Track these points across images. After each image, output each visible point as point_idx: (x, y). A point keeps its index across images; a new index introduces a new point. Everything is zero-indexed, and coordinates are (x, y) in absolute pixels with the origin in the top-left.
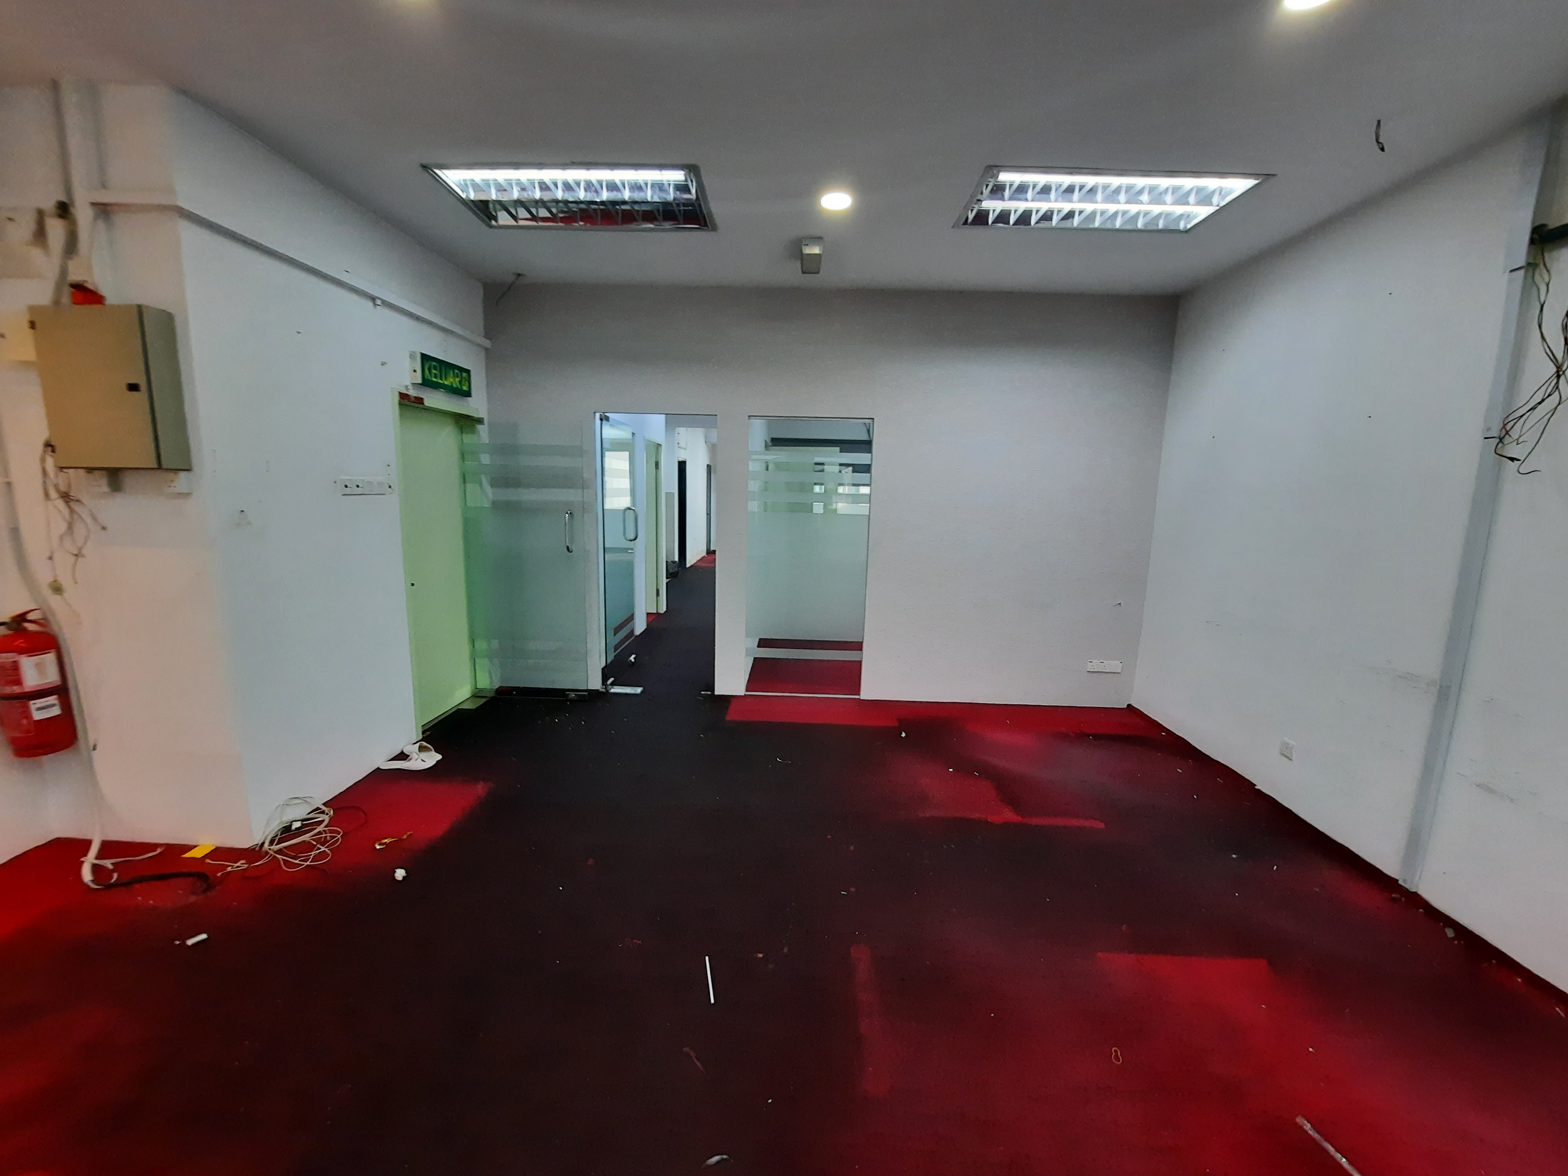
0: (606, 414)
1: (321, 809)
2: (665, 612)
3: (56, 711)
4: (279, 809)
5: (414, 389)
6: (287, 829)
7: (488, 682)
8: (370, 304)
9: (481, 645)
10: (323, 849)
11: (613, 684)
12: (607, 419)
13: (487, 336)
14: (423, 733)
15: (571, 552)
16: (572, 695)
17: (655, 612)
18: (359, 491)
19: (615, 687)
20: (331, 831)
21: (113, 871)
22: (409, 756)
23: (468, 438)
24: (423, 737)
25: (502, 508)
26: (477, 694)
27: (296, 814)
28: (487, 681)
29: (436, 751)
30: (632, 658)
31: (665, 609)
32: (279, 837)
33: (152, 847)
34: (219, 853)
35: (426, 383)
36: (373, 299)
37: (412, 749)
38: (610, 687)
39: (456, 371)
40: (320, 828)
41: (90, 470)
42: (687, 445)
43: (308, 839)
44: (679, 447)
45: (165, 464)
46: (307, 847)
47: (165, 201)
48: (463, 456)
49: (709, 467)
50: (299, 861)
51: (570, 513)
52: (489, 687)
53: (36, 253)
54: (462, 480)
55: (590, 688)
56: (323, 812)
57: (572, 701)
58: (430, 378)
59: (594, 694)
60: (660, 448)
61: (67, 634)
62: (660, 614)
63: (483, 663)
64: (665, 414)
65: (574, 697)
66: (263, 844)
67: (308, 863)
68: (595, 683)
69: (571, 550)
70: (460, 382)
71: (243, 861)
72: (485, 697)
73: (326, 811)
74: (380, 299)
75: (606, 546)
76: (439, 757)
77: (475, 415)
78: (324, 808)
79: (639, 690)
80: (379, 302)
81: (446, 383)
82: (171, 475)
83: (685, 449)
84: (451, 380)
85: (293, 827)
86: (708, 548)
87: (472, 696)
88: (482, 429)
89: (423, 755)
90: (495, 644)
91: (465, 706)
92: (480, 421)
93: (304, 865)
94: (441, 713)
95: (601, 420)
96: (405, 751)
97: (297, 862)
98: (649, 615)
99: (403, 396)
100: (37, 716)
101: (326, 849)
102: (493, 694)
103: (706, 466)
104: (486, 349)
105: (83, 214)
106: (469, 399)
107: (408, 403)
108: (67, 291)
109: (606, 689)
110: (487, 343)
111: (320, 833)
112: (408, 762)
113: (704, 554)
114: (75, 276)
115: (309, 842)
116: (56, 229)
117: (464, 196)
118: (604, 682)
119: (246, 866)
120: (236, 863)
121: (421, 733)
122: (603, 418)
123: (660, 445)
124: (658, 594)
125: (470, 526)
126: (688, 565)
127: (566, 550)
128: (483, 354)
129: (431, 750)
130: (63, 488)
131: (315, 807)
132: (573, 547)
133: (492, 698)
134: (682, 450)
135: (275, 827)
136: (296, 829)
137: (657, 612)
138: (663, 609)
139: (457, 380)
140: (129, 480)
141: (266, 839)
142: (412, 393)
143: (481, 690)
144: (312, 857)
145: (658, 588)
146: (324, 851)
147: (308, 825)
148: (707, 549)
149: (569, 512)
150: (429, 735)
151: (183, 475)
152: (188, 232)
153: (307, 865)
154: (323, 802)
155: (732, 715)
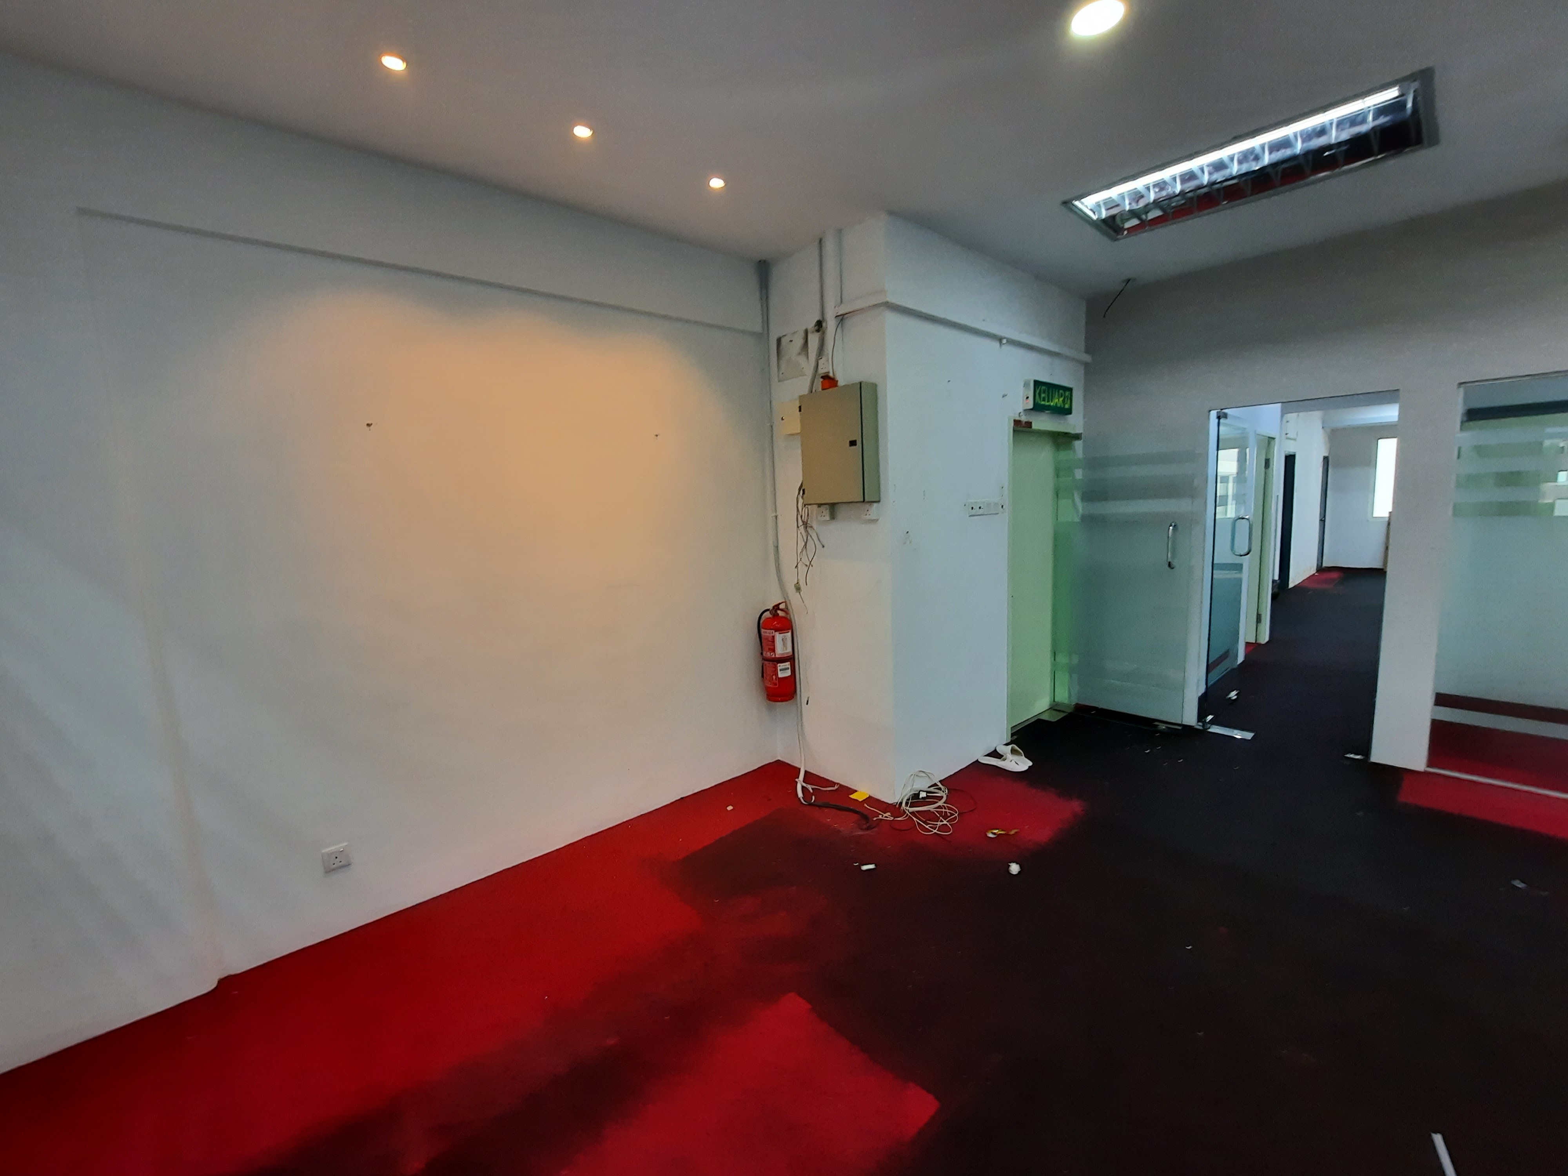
0: (1224, 411)
1: (938, 785)
2: (1268, 642)
3: (788, 673)
4: (912, 777)
5: (1026, 415)
6: (916, 796)
7: (1067, 695)
8: (998, 344)
9: (1062, 659)
10: (945, 822)
11: (1212, 722)
12: (1225, 416)
13: (1087, 351)
14: (1012, 735)
15: (1173, 568)
16: (1163, 727)
17: (1254, 642)
18: (981, 511)
19: (1214, 726)
20: (950, 808)
21: (812, 794)
22: (1003, 756)
23: (1064, 455)
24: (1011, 741)
25: (1090, 521)
26: (1054, 707)
27: (922, 785)
28: (1063, 696)
29: (1026, 757)
30: (1233, 695)
31: (1267, 639)
32: (910, 801)
33: (833, 784)
34: (870, 800)
35: (1037, 408)
36: (1000, 340)
37: (1002, 749)
38: (1209, 725)
39: (1061, 391)
40: (941, 803)
41: (820, 505)
42: (1297, 435)
43: (932, 810)
44: (1288, 438)
45: (867, 499)
46: (930, 817)
47: (880, 299)
48: (1058, 473)
49: (1326, 460)
50: (929, 827)
51: (1175, 526)
52: (1066, 702)
53: (802, 360)
54: (1055, 496)
55: (1184, 723)
56: (940, 789)
57: (1162, 732)
58: (1040, 402)
59: (1187, 729)
60: (1272, 442)
61: (798, 620)
62: (1260, 645)
63: (1063, 678)
64: (1282, 403)
65: (1164, 729)
66: (901, 803)
67: (935, 831)
68: (1190, 717)
69: (1172, 566)
70: (1064, 401)
71: (889, 814)
72: (1063, 712)
73: (942, 789)
74: (1005, 338)
75: (1215, 562)
76: (1030, 764)
77: (1073, 432)
78: (939, 784)
79: (1249, 736)
80: (1004, 341)
81: (1052, 404)
82: (867, 506)
83: (1295, 440)
84: (1057, 401)
85: (921, 796)
86: (1320, 564)
87: (1050, 709)
88: (1078, 444)
89: (1016, 758)
90: (1075, 659)
91: (1045, 717)
92: (1077, 437)
93: (932, 831)
94: (1024, 720)
95: (1219, 418)
96: (998, 750)
97: (927, 827)
98: (1248, 644)
99: (1017, 423)
100: (781, 675)
101: (948, 824)
102: (1069, 710)
103: (1322, 459)
104: (1086, 365)
105: (831, 325)
106: (1070, 416)
107: (1021, 429)
108: (819, 382)
109: (1203, 726)
110: (1087, 358)
111: (939, 807)
112: (1003, 762)
113: (1313, 571)
114: (822, 371)
115: (933, 812)
116: (814, 340)
117: (1095, 217)
118: (1201, 717)
119: (892, 818)
120: (885, 813)
121: (1010, 735)
122: (1221, 415)
123: (1274, 439)
124: (1259, 619)
125: (1060, 542)
126: (1291, 585)
127: (1167, 565)
128: (1082, 370)
129: (1022, 756)
130: (805, 518)
131: (933, 783)
132: (1174, 563)
133: (1070, 714)
134: (1292, 442)
135: (907, 793)
136: (923, 798)
137: (1256, 641)
138: (1265, 638)
139: (1061, 399)
140: (842, 511)
141: (902, 800)
142: (1024, 419)
143: (1057, 704)
144: (938, 826)
145: (1260, 613)
146: (946, 824)
147: (931, 799)
148: (1317, 565)
149: (1173, 524)
150: (1016, 739)
151: (875, 505)
152: (891, 318)
153: (935, 833)
154: (940, 780)
155: (1406, 796)
